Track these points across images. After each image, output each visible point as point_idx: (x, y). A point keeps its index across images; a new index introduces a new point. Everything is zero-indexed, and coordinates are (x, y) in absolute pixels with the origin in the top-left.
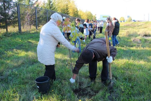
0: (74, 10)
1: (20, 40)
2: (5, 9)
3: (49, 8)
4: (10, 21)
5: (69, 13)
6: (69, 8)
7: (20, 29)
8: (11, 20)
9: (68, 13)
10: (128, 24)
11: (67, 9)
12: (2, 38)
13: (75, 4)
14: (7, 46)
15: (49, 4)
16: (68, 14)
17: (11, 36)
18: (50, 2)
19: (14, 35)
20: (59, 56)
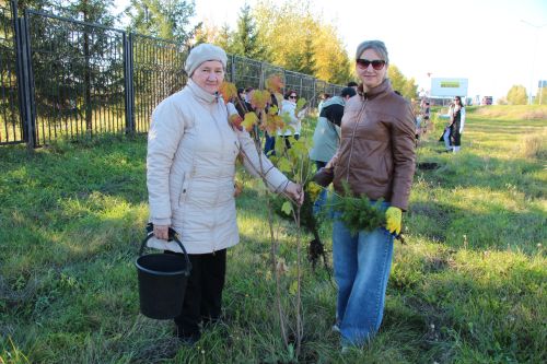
0: (333, 58)
1: (124, 162)
2: (87, 54)
3: (242, 51)
4: (102, 93)
5: (316, 70)
6: (316, 50)
7: (130, 123)
8: (105, 89)
9: (312, 68)
10: (538, 111)
11: (309, 56)
12: (62, 152)
13: (338, 37)
14: (73, 180)
15: (244, 37)
16: (311, 73)
17: (97, 144)
18: (247, 30)
19: (107, 142)
20: (250, 226)
